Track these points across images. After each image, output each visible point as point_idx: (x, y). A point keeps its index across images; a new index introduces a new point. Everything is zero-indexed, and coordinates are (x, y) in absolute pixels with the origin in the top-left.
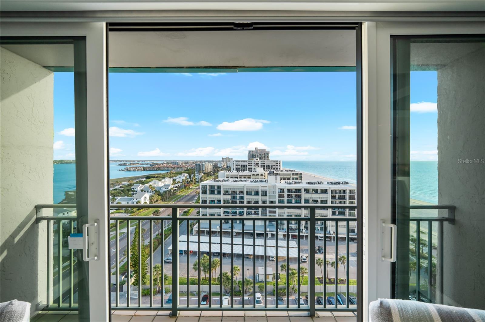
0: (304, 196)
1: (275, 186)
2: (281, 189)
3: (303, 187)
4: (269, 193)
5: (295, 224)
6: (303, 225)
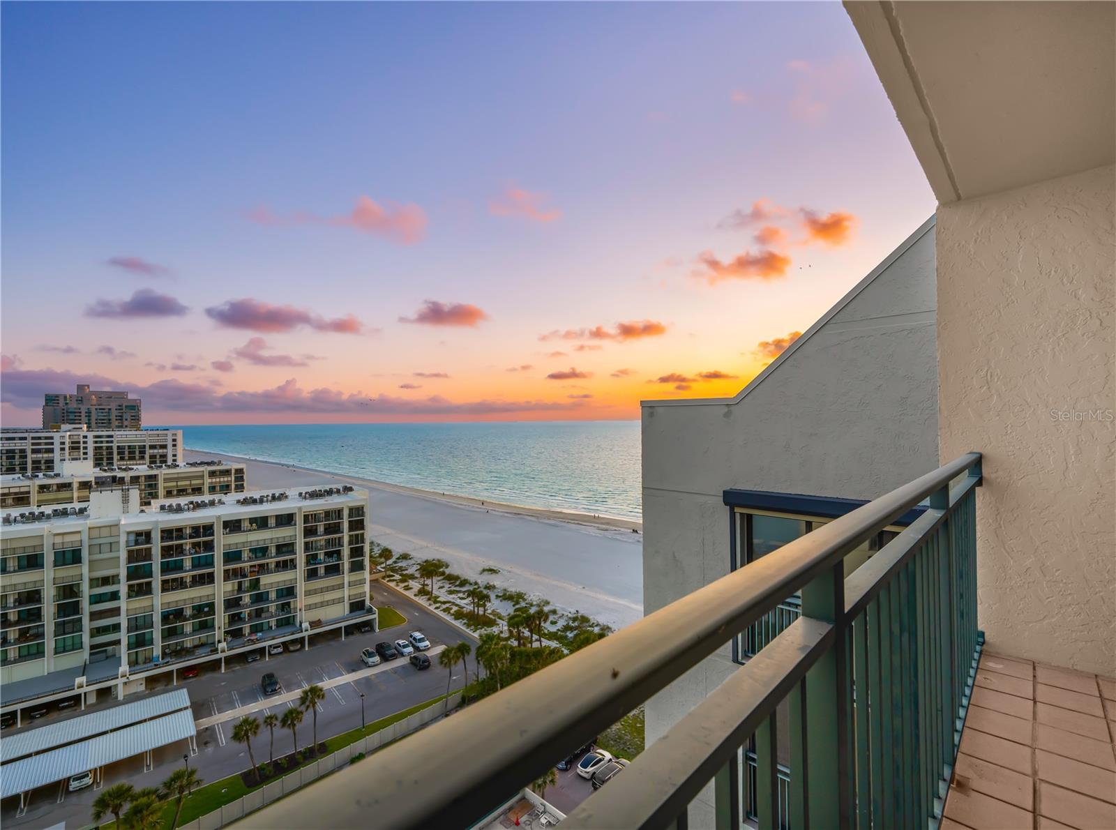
1: (116, 525)
2: (138, 534)
3: (219, 517)
4: (90, 554)
5: (194, 631)
6: (219, 628)
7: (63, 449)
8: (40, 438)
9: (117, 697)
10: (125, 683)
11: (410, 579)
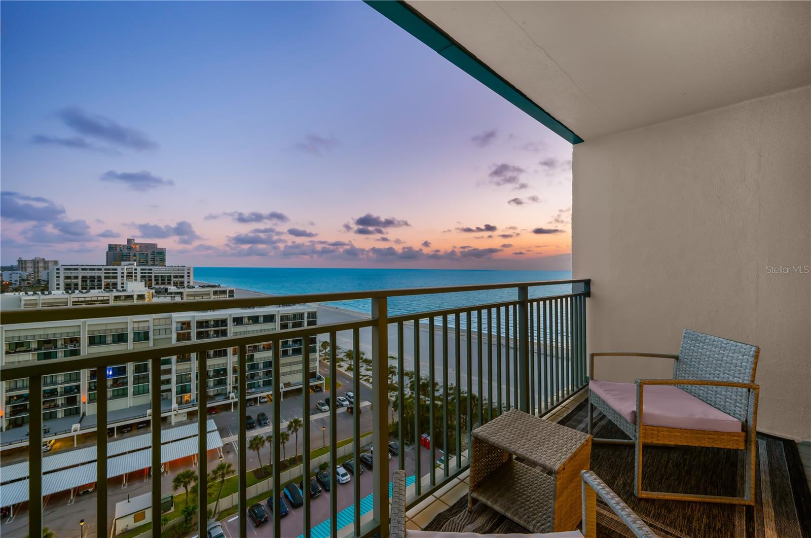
0: (232, 330)
1: (169, 318)
2: (183, 323)
3: (231, 315)
4: (154, 335)
5: (215, 385)
6: (230, 384)
7: (123, 277)
8: (109, 269)
9: (171, 423)
10: (176, 415)
11: (341, 361)
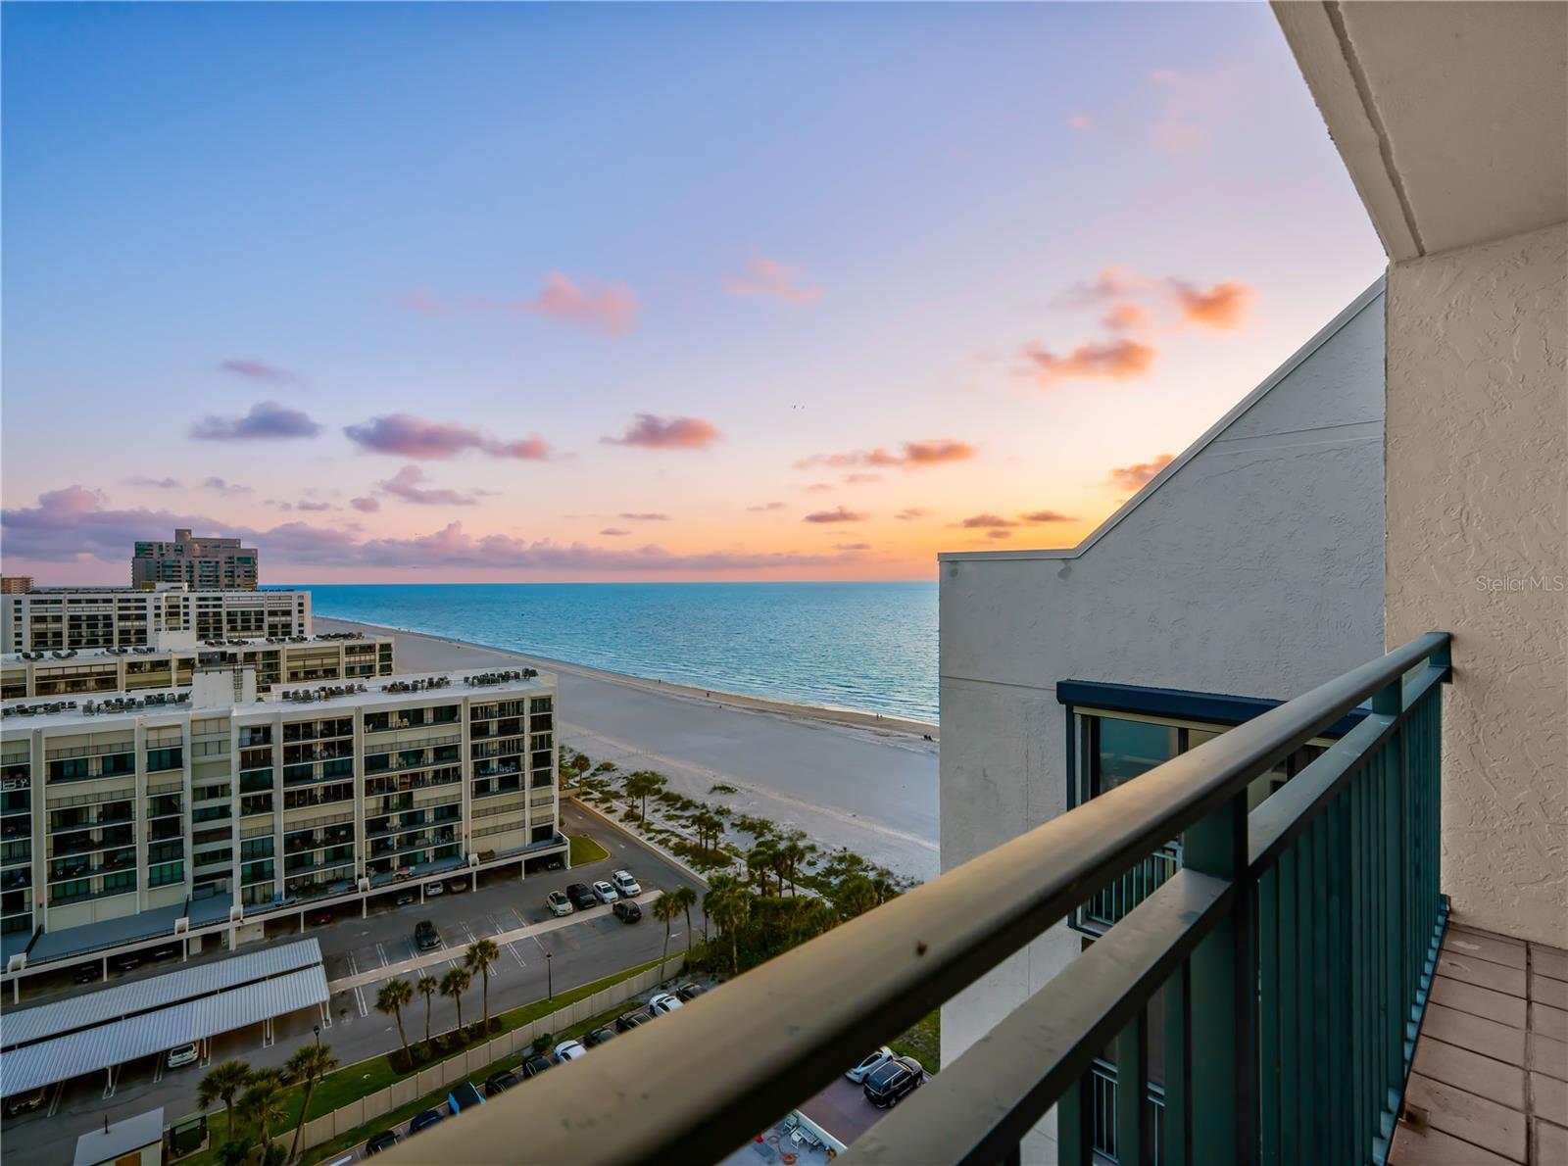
0: (363, 742)
2: (255, 730)
3: (358, 710)
4: (193, 756)
5: (328, 861)
6: (360, 858)
7: (158, 615)
8: (128, 600)
9: (228, 947)
10: (239, 928)
11: (614, 798)
